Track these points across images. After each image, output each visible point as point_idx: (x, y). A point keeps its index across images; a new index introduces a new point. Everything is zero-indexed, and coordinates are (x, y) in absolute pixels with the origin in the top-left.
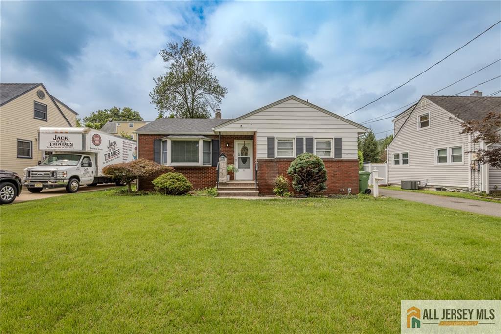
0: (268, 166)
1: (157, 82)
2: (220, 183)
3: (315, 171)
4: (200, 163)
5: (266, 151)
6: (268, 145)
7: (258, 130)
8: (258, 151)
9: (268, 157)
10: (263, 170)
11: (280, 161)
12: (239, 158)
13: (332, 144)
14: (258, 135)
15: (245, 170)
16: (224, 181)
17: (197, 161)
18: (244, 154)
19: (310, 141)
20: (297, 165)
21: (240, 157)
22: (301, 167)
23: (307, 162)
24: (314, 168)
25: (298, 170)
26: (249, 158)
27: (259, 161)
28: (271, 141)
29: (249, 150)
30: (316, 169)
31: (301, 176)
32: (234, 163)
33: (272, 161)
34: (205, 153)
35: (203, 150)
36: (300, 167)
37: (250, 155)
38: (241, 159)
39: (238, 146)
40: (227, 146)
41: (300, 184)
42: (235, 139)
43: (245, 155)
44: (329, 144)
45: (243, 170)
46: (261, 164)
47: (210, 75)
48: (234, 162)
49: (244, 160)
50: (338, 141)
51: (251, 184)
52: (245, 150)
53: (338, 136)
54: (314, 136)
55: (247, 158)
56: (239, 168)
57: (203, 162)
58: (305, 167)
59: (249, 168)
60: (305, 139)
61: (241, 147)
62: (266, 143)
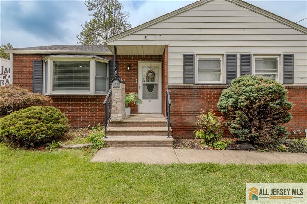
0: (184, 95)
1: (84, 27)
2: (112, 123)
3: (274, 105)
4: (91, 92)
5: (181, 75)
6: (185, 66)
7: (171, 44)
8: (170, 75)
9: (184, 83)
10: (177, 102)
11: (202, 88)
12: (143, 84)
13: (278, 62)
14: (170, 50)
15: (152, 100)
16: (118, 120)
17: (88, 88)
18: (150, 80)
19: (246, 59)
20: (241, 95)
21: (146, 83)
22: (249, 98)
23: (260, 90)
24: (272, 100)
25: (244, 104)
26: (157, 85)
27: (172, 88)
28: (188, 59)
29: (156, 75)
30: (276, 102)
31: (247, 114)
32: (137, 92)
33: (190, 88)
34: (99, 78)
35: (96, 75)
36: (247, 99)
37: (158, 81)
38: (146, 87)
39: (143, 69)
40: (129, 69)
41: (244, 127)
42: (139, 60)
43: (152, 82)
44: (274, 63)
45: (148, 100)
46: (174, 94)
47: (125, 21)
48: (137, 89)
49: (151, 88)
50: (288, 59)
51: (160, 124)
52: (151, 75)
53: (289, 51)
54: (253, 51)
55: (154, 84)
56: (143, 98)
57: (95, 91)
58: (256, 98)
59: (156, 98)
60: (238, 57)
61: (146, 70)
62: (181, 63)
